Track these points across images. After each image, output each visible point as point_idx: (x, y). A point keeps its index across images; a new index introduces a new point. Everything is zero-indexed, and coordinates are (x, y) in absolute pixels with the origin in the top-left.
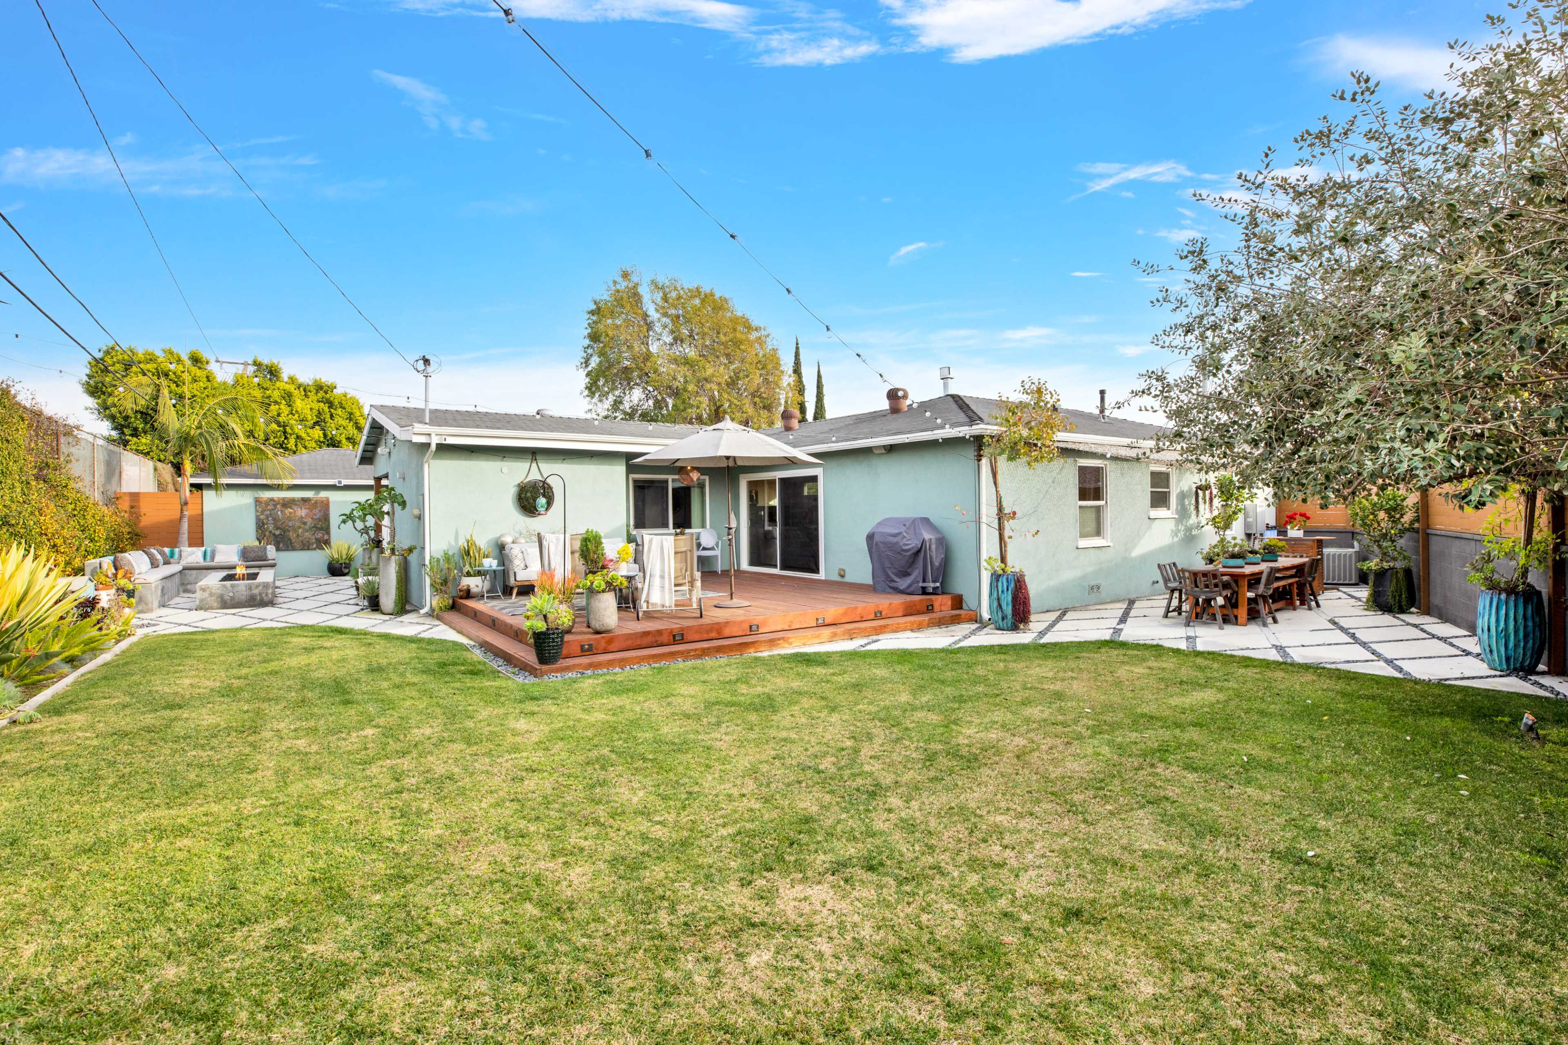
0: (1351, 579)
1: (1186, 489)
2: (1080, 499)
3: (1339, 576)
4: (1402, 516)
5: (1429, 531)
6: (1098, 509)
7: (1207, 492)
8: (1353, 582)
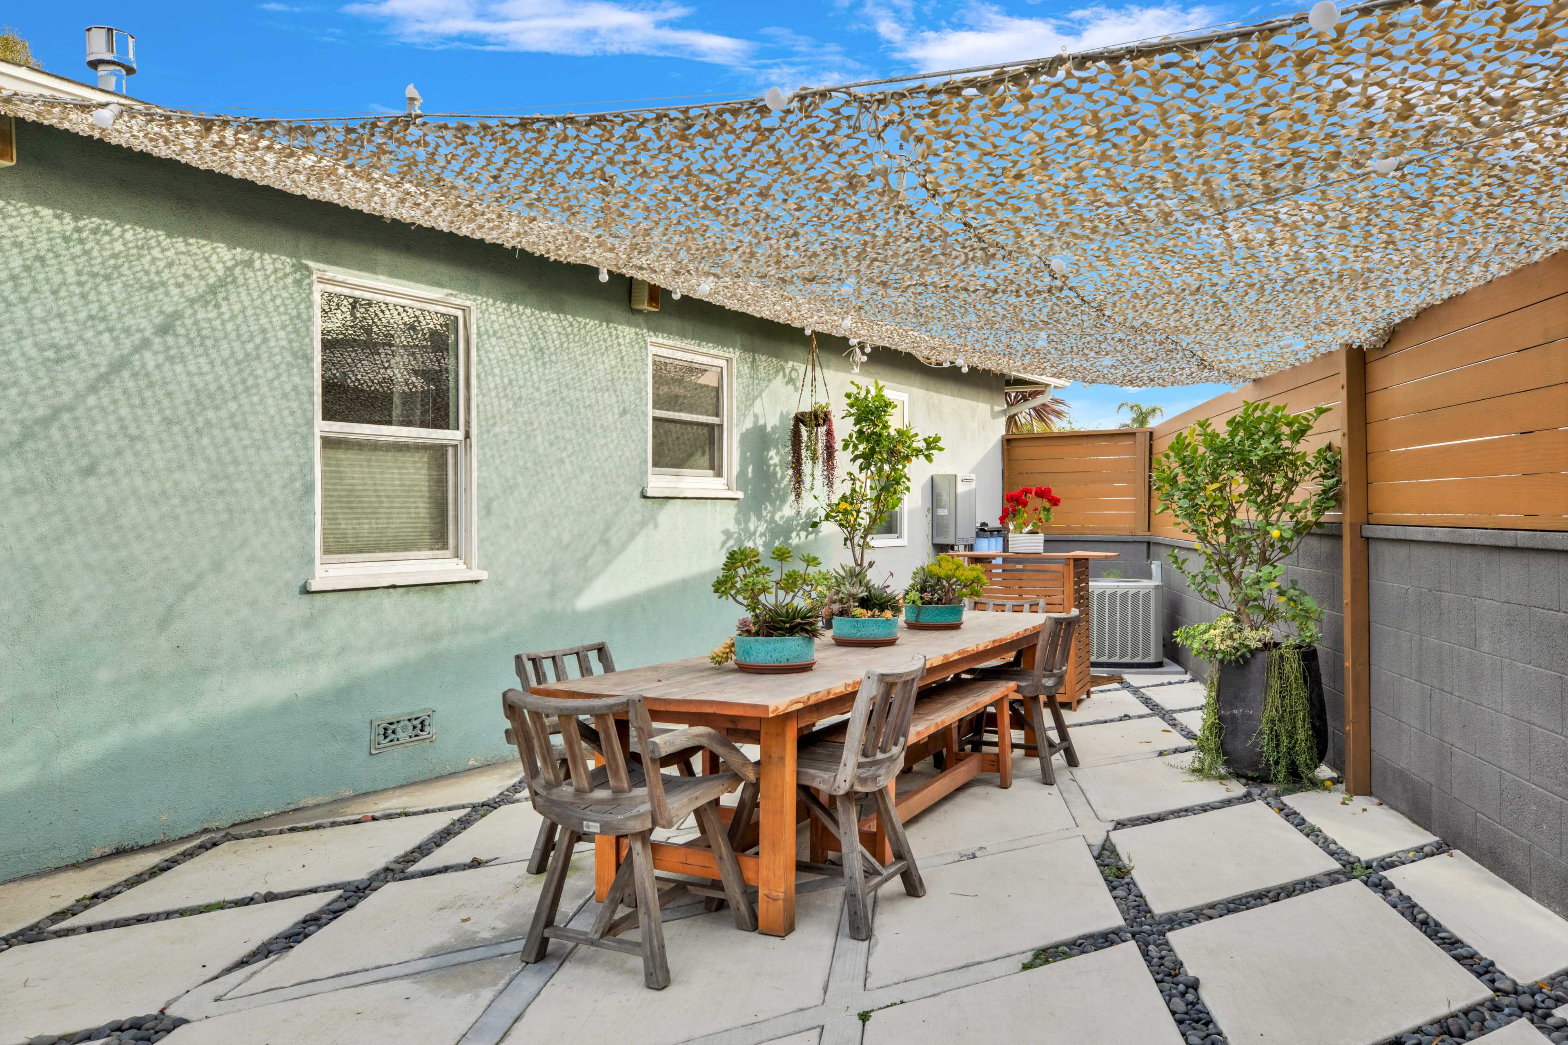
0: (1146, 655)
1: (771, 421)
2: (328, 415)
3: (1124, 645)
4: (1291, 485)
5: (1370, 531)
6: (438, 453)
7: (822, 430)
8: (1151, 659)
